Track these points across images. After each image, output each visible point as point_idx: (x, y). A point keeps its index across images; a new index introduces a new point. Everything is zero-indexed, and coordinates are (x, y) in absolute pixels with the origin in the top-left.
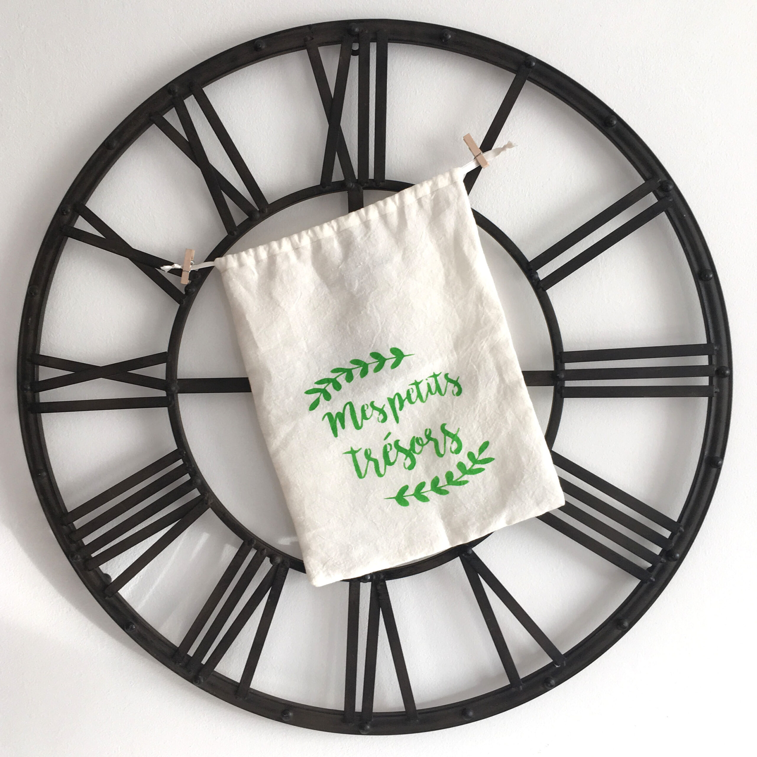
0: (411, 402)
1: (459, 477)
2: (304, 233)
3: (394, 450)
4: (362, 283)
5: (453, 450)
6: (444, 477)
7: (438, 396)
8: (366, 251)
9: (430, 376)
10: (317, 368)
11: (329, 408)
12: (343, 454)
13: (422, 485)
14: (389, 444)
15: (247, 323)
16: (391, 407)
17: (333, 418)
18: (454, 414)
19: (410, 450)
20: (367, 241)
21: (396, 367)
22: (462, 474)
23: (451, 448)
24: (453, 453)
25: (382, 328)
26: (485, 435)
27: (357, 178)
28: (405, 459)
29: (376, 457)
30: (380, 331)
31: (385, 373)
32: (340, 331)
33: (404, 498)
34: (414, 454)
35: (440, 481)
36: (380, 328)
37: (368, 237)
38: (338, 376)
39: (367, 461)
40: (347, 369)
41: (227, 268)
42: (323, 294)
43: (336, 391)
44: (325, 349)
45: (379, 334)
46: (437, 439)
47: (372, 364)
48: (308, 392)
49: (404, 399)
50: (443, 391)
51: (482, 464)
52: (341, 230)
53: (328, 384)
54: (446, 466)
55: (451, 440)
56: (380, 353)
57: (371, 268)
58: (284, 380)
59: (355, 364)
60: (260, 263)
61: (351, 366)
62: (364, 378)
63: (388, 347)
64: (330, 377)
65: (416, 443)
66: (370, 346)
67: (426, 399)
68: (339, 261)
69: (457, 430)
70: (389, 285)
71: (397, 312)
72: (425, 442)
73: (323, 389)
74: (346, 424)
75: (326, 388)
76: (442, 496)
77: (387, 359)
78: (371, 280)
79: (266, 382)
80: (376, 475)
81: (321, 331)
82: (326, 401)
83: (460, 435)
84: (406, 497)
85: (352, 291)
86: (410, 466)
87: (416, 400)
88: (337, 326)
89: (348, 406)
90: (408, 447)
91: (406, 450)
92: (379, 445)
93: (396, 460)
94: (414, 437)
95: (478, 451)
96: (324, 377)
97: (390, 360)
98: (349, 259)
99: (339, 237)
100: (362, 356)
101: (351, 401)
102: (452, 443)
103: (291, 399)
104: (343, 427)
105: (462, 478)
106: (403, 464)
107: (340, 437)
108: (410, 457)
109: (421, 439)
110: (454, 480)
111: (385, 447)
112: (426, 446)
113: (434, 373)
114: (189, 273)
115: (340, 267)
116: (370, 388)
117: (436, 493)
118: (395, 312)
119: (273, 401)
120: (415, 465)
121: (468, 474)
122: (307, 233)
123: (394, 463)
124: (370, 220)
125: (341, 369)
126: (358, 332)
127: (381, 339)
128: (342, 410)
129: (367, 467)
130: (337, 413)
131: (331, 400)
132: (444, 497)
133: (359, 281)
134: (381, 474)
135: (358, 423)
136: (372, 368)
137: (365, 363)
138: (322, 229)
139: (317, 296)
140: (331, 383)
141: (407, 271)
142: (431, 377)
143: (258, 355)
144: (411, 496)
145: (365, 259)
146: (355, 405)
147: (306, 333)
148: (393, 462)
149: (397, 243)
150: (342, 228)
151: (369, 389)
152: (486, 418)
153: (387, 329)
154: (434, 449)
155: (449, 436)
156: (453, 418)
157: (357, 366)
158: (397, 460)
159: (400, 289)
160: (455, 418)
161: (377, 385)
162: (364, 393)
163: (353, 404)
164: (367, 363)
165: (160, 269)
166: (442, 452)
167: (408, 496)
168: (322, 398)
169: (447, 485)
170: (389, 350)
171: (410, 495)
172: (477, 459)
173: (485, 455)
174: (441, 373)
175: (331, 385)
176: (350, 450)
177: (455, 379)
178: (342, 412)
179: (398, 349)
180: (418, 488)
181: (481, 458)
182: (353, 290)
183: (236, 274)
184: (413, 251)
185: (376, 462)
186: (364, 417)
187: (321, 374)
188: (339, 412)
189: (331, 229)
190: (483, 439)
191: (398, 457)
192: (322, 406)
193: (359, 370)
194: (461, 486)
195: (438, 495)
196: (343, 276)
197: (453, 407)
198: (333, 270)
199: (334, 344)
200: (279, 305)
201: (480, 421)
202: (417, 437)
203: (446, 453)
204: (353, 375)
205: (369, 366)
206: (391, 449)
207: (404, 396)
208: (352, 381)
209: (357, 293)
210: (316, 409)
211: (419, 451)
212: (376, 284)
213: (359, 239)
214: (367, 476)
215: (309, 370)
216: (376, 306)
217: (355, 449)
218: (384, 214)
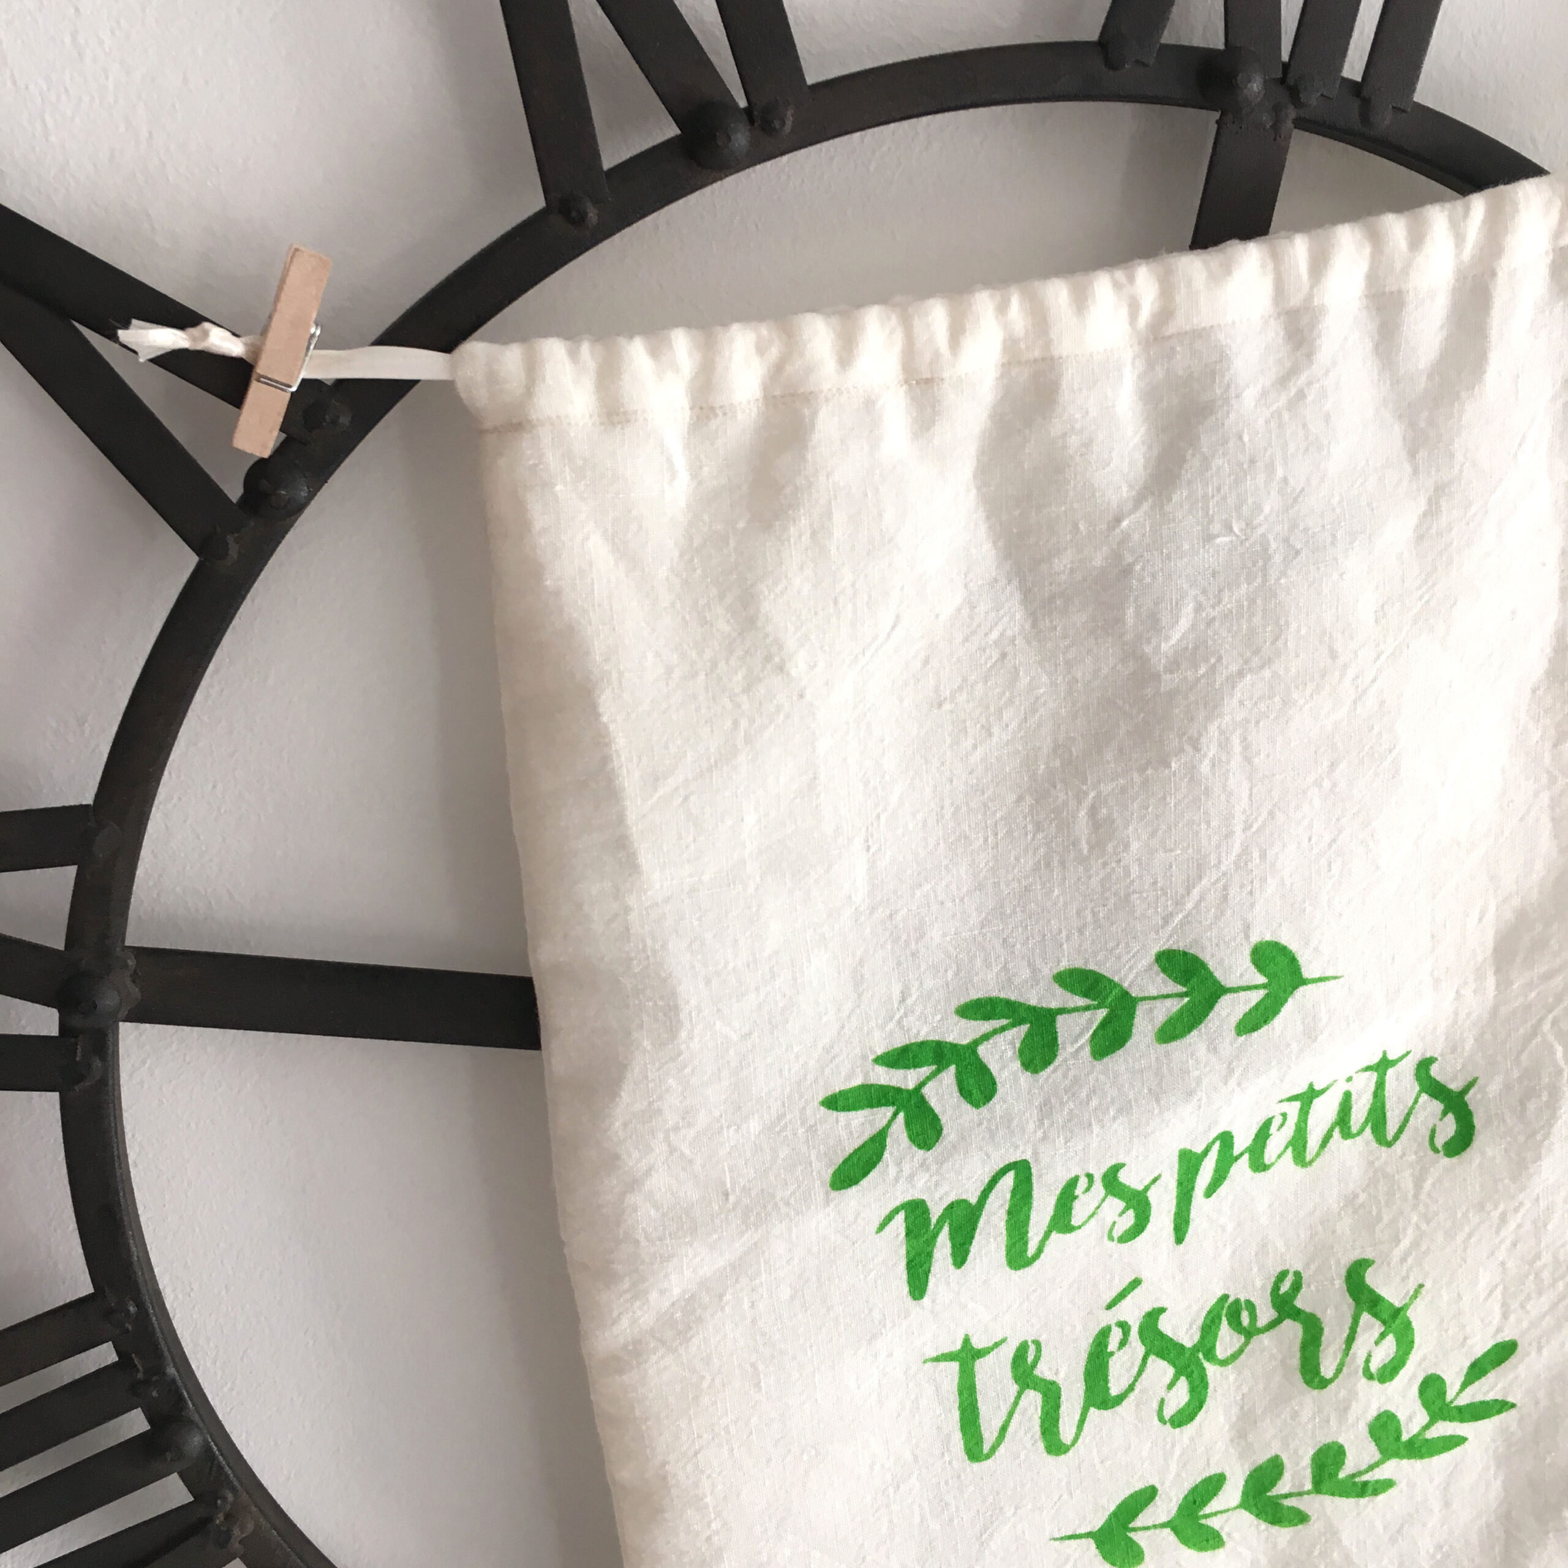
0: (1259, 1165)
1: (1364, 1467)
2: (984, 302)
3: (1136, 1347)
4: (1210, 622)
5: (1374, 1367)
6: (1307, 1461)
7: (1367, 1143)
8: (1270, 468)
9: (1364, 1065)
10: (896, 990)
11: (922, 1180)
12: (924, 1362)
13: (1212, 1485)
14: (1124, 1326)
15: (601, 740)
16: (1180, 1184)
17: (927, 1220)
18: (1418, 1227)
19: (1196, 1349)
20: (1286, 416)
21: (1255, 1028)
22: (1378, 1456)
23: (1368, 1361)
24: (1370, 1377)
25: (1245, 851)
26: (1512, 1318)
27: (1285, 56)
28: (1171, 1386)
29: (1056, 1374)
30: (1233, 857)
31: (1202, 1050)
32: (1038, 828)
33: (1131, 1535)
34: (1206, 1364)
35: (1287, 1476)
36: (1237, 849)
37: (1293, 391)
38: (986, 1037)
39: (1014, 1388)
40: (1033, 1009)
41: (533, 416)
42: (995, 635)
43: (966, 1107)
44: (950, 904)
45: (1224, 874)
46: (1319, 1315)
47: (1158, 1003)
48: (834, 1103)
49: (1236, 1152)
50: (1392, 1128)
51: (1462, 1421)
52: (1171, 329)
53: (934, 1067)
54: (1328, 1421)
55: (1378, 1328)
56: (1206, 957)
57: (1278, 559)
58: (735, 1037)
59: (1073, 991)
60: (713, 424)
61: (1057, 998)
62: (1106, 1060)
63: (1247, 937)
64: (950, 1039)
65: (1224, 1321)
66: (1166, 920)
67: (1318, 1155)
68: (1125, 489)
69: (1411, 1293)
70: (1333, 655)
71: (1327, 784)
72: (1263, 1320)
73: (908, 1091)
74: (974, 1248)
75: (927, 1091)
76: (1275, 1529)
77: (1223, 990)
78: (1257, 620)
79: (646, 1043)
80: (1041, 1445)
81: (948, 812)
82: (915, 1148)
83: (1417, 1315)
84: (1140, 1533)
85: (1148, 649)
86: (1180, 1412)
87: (1279, 1156)
88: (1029, 800)
89: (1009, 1180)
90: (1188, 1337)
91: (1182, 1346)
92: (1079, 1328)
93: (1131, 1388)
94: (1225, 1297)
95: (1465, 1371)
96: (922, 1031)
97: (1242, 994)
98: (1179, 495)
99: (1151, 365)
100: (1119, 958)
101: (1028, 1156)
102: (1377, 1343)
103: (754, 1126)
104: (960, 1256)
105: (1376, 1470)
106: (1155, 1405)
107: (933, 1301)
108: (1189, 1377)
109: (1251, 1306)
110: (1342, 1475)
111: (1105, 1333)
112: (1266, 1340)
113: (1385, 1053)
114: (287, 397)
115: (1125, 524)
116: (1125, 1109)
117: (1257, 1516)
118: (1318, 783)
119: (661, 1136)
120: (1201, 1407)
121: (1402, 1457)
122: (1002, 308)
123: (1120, 1399)
124: (1322, 309)
125: (1008, 1003)
126: (1127, 846)
127: (1225, 898)
128: (978, 1193)
129: (1011, 1414)
130: (951, 1206)
131: (938, 1148)
132: (1283, 1535)
133: (1199, 609)
134: (1060, 1440)
135: (1026, 1243)
136: (1152, 1020)
137: (1125, 994)
138: (1081, 301)
139: (966, 639)
140: (952, 1069)
141: (1421, 598)
142: (1368, 1069)
143: (627, 910)
144: (1158, 1531)
145: (1258, 508)
146: (1040, 1176)
147: (878, 817)
148: (1118, 1396)
149: (1412, 454)
150: (1179, 324)
151: (1120, 1111)
152: (1538, 1256)
153: (1263, 855)
154: (1298, 1355)
155: (1375, 1315)
156: (1405, 1243)
157: (1081, 1001)
158: (1138, 1387)
159: (1374, 680)
160: (1416, 1244)
161: (1158, 1100)
162: (1096, 1129)
163: (1033, 1171)
164: (1134, 993)
165: (114, 338)
166: (1327, 1369)
167: (1147, 1528)
168: (899, 1130)
169: (1308, 1493)
170: (1247, 952)
171: (1155, 1527)
172: (1452, 1402)
173: (1485, 1390)
174: (1408, 1053)
175: (949, 1076)
176: (958, 1346)
177: (1455, 1086)
178: (973, 1200)
179: (1283, 950)
180: (1191, 1498)
181: (1463, 1400)
182: (1159, 646)
183: (580, 463)
184: (1474, 509)
185: (1051, 1394)
186: (1062, 1221)
187: (911, 1018)
188: (965, 1201)
189: (1124, 312)
190: (1499, 1330)
191: (1144, 1375)
192: (892, 1171)
193: (1090, 1022)
194: (1363, 1501)
195: (1263, 1526)
196: (1127, 571)
197: (1416, 1196)
198: (1082, 527)
199: (996, 885)
200: (781, 668)
201: (1510, 1265)
202: (1237, 1301)
203: (1341, 1376)
204: (1060, 1040)
205: (1141, 1010)
206: (1123, 1343)
207: (1242, 1141)
208: (1051, 1068)
209: (1174, 665)
210: (864, 1182)
211: (1229, 1353)
212: (1276, 639)
213: (1249, 397)
214: (1002, 1449)
215: (860, 996)
216: (1246, 747)
217: (978, 1343)
218: (1394, 288)
